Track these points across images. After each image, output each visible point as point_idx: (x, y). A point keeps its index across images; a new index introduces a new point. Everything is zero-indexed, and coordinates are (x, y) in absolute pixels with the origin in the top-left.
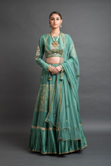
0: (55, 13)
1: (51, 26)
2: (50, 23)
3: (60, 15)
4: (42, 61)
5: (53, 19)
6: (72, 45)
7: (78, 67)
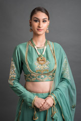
0: (39, 9)
1: (32, 30)
2: (31, 25)
3: (47, 14)
4: (21, 88)
5: (37, 20)
6: (65, 60)
7: (74, 95)
